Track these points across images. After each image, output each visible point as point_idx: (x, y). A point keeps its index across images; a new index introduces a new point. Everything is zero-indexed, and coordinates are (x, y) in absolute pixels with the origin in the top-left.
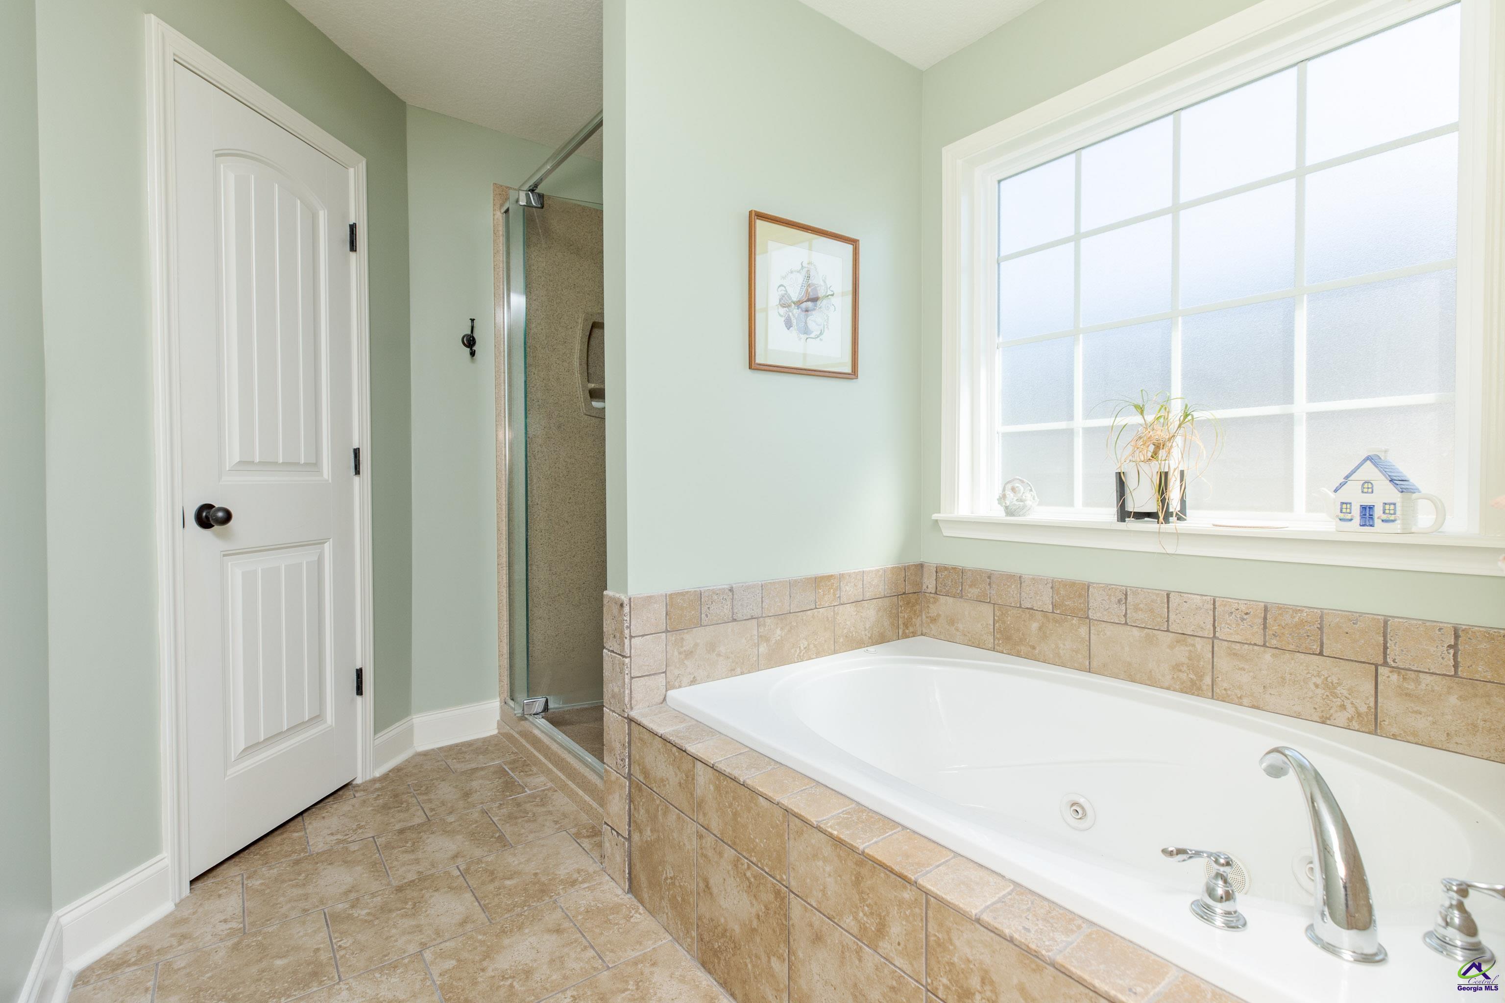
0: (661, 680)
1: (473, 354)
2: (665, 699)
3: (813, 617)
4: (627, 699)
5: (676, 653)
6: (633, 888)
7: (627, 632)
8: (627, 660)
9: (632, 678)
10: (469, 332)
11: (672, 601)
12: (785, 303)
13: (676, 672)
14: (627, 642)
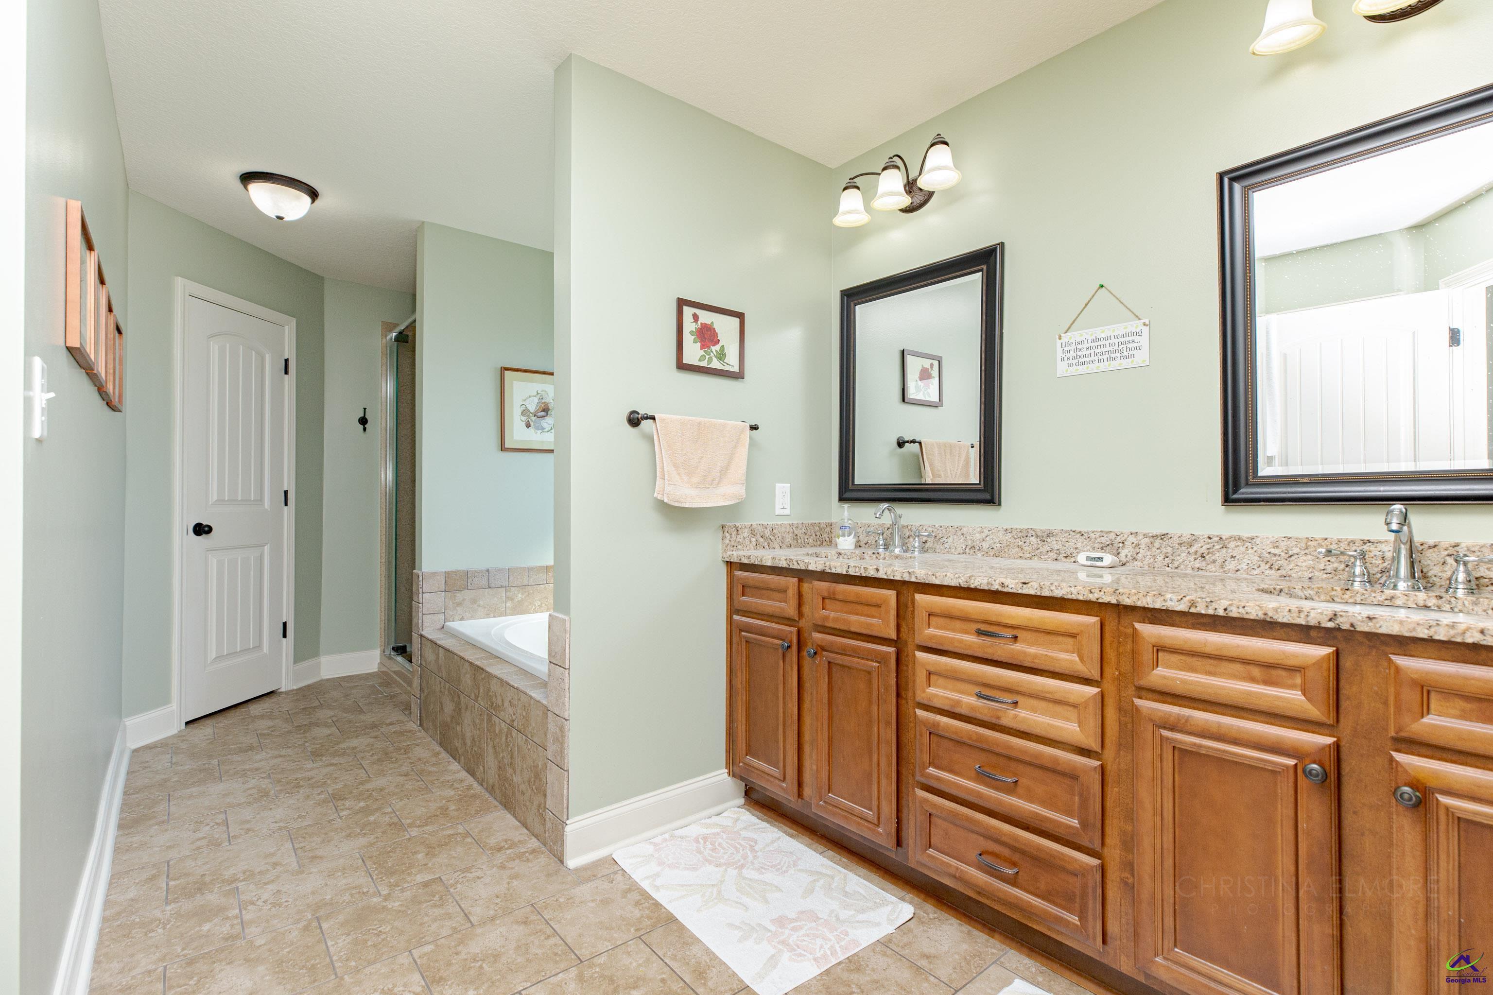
0: (442, 616)
1: (365, 429)
2: (443, 627)
3: (545, 588)
4: (420, 625)
5: (451, 603)
6: (421, 725)
7: (421, 590)
8: (421, 605)
9: (423, 614)
10: (362, 415)
11: (448, 575)
12: (523, 413)
13: (451, 613)
14: (420, 595)
